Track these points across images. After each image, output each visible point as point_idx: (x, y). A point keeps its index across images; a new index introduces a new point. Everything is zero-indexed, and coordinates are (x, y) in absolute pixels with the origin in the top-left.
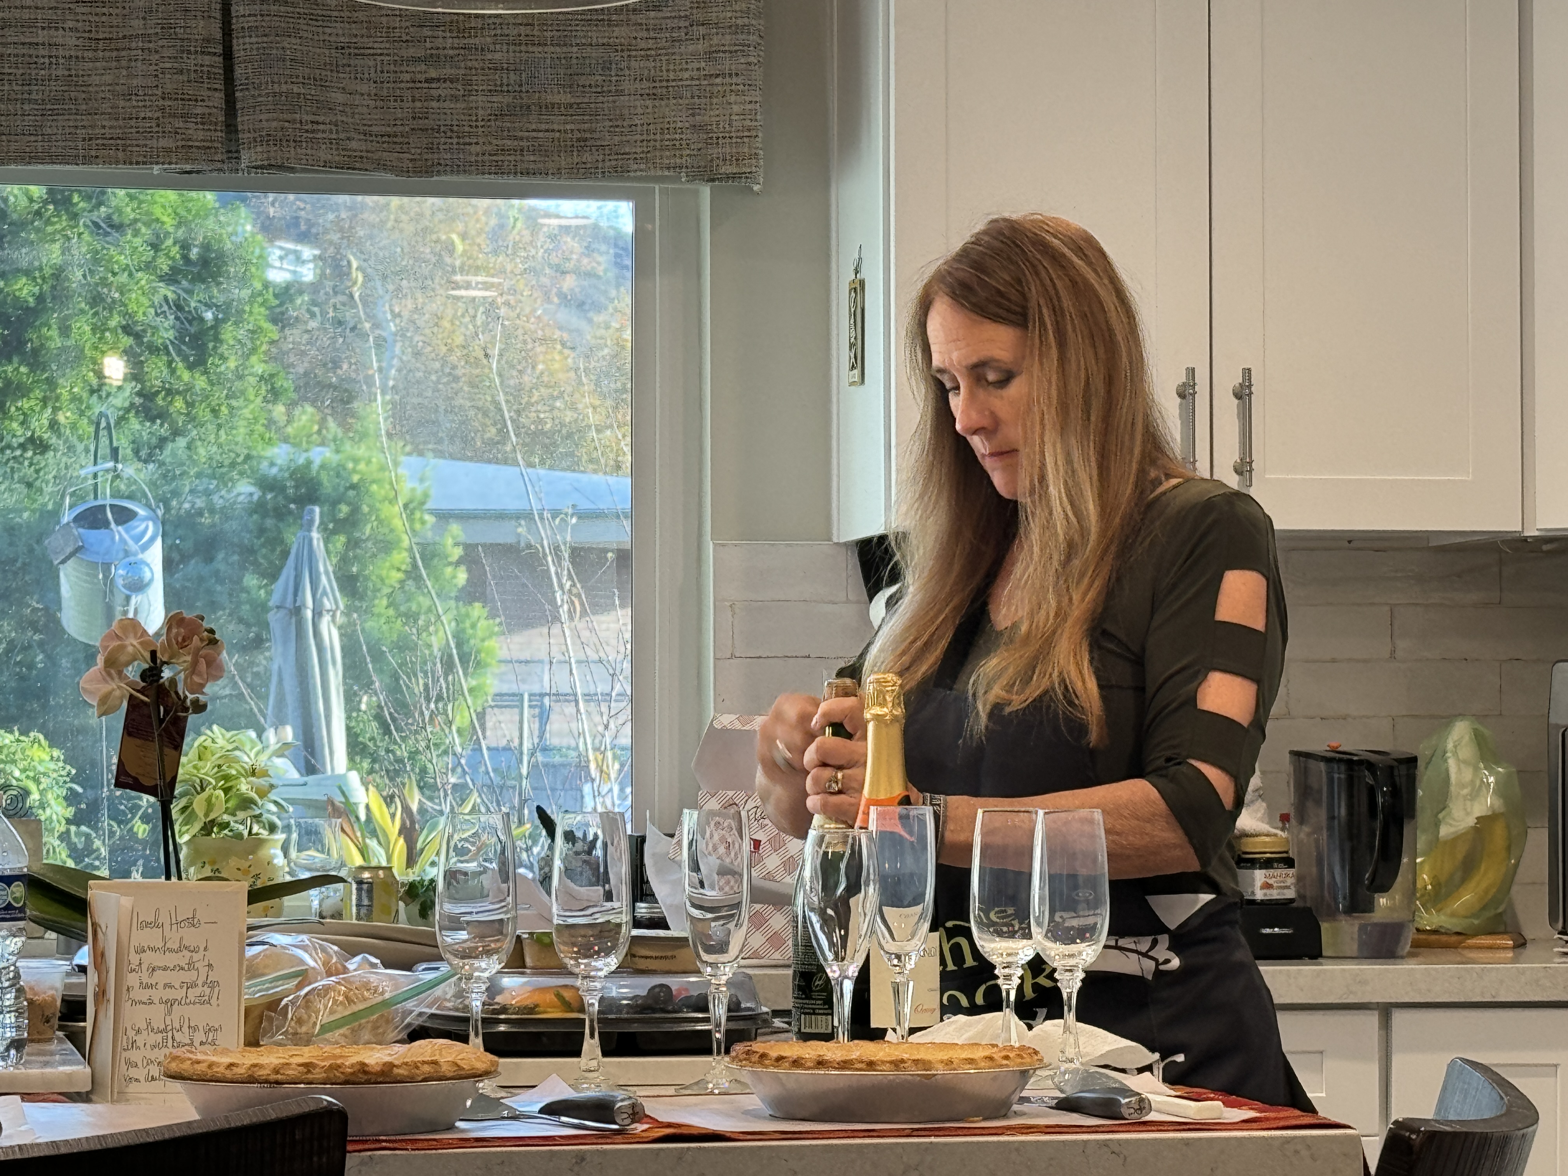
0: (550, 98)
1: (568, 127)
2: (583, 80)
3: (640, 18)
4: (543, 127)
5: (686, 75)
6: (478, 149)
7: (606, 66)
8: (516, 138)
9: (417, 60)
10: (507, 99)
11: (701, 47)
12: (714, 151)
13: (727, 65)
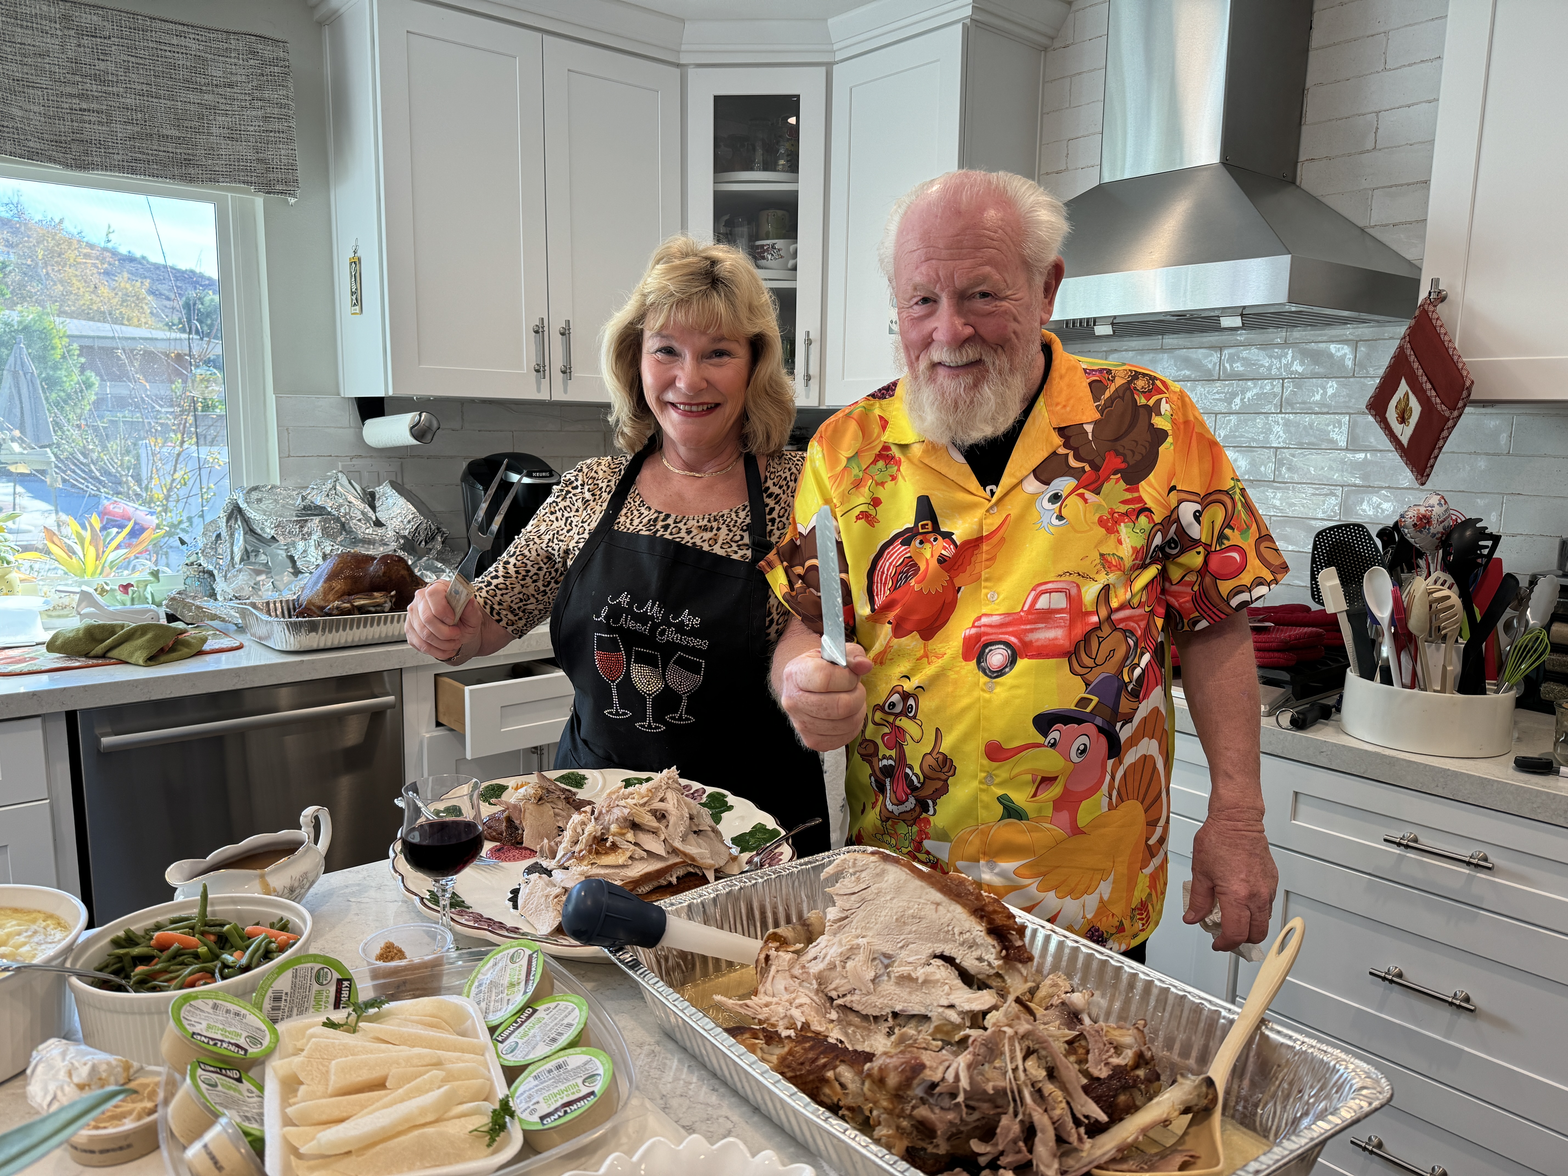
0: (165, 132)
1: (178, 151)
2: (186, 124)
3: (220, 90)
4: (162, 149)
5: (252, 128)
6: (119, 157)
7: (201, 117)
8: (144, 153)
9: (71, 95)
10: (137, 129)
11: (260, 113)
12: (271, 176)
13: (276, 126)
